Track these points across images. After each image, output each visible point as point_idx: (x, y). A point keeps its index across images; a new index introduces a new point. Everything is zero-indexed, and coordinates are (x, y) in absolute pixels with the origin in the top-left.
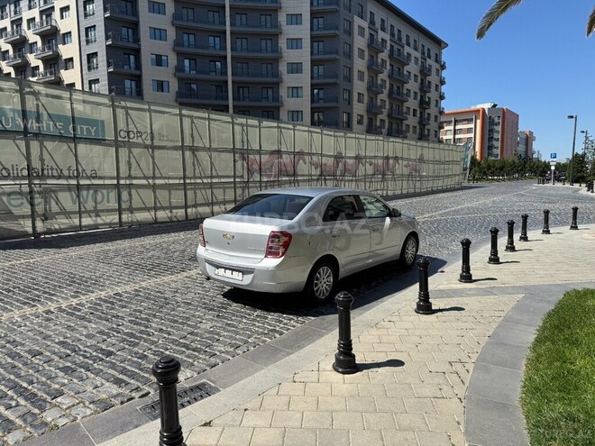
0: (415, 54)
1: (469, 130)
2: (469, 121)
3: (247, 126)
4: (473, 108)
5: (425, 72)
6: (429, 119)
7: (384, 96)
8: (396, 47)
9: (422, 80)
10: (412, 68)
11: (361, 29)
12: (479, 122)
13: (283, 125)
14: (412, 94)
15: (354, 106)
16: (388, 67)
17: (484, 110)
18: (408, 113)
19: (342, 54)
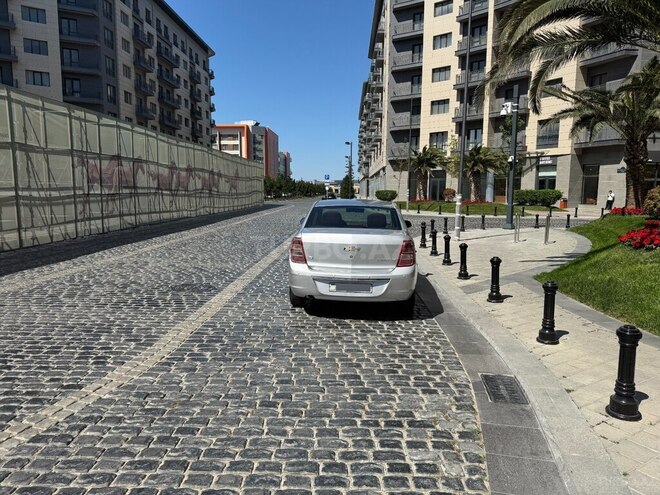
0: (184, 57)
1: (235, 147)
2: (234, 137)
3: (86, 121)
4: (236, 124)
5: (194, 79)
6: (201, 132)
7: (153, 99)
8: (163, 45)
9: (191, 87)
10: (181, 72)
11: (124, 16)
12: (244, 139)
13: (121, 124)
14: (183, 102)
15: (121, 107)
16: (156, 67)
17: (248, 127)
18: (180, 122)
19: (102, 41)
